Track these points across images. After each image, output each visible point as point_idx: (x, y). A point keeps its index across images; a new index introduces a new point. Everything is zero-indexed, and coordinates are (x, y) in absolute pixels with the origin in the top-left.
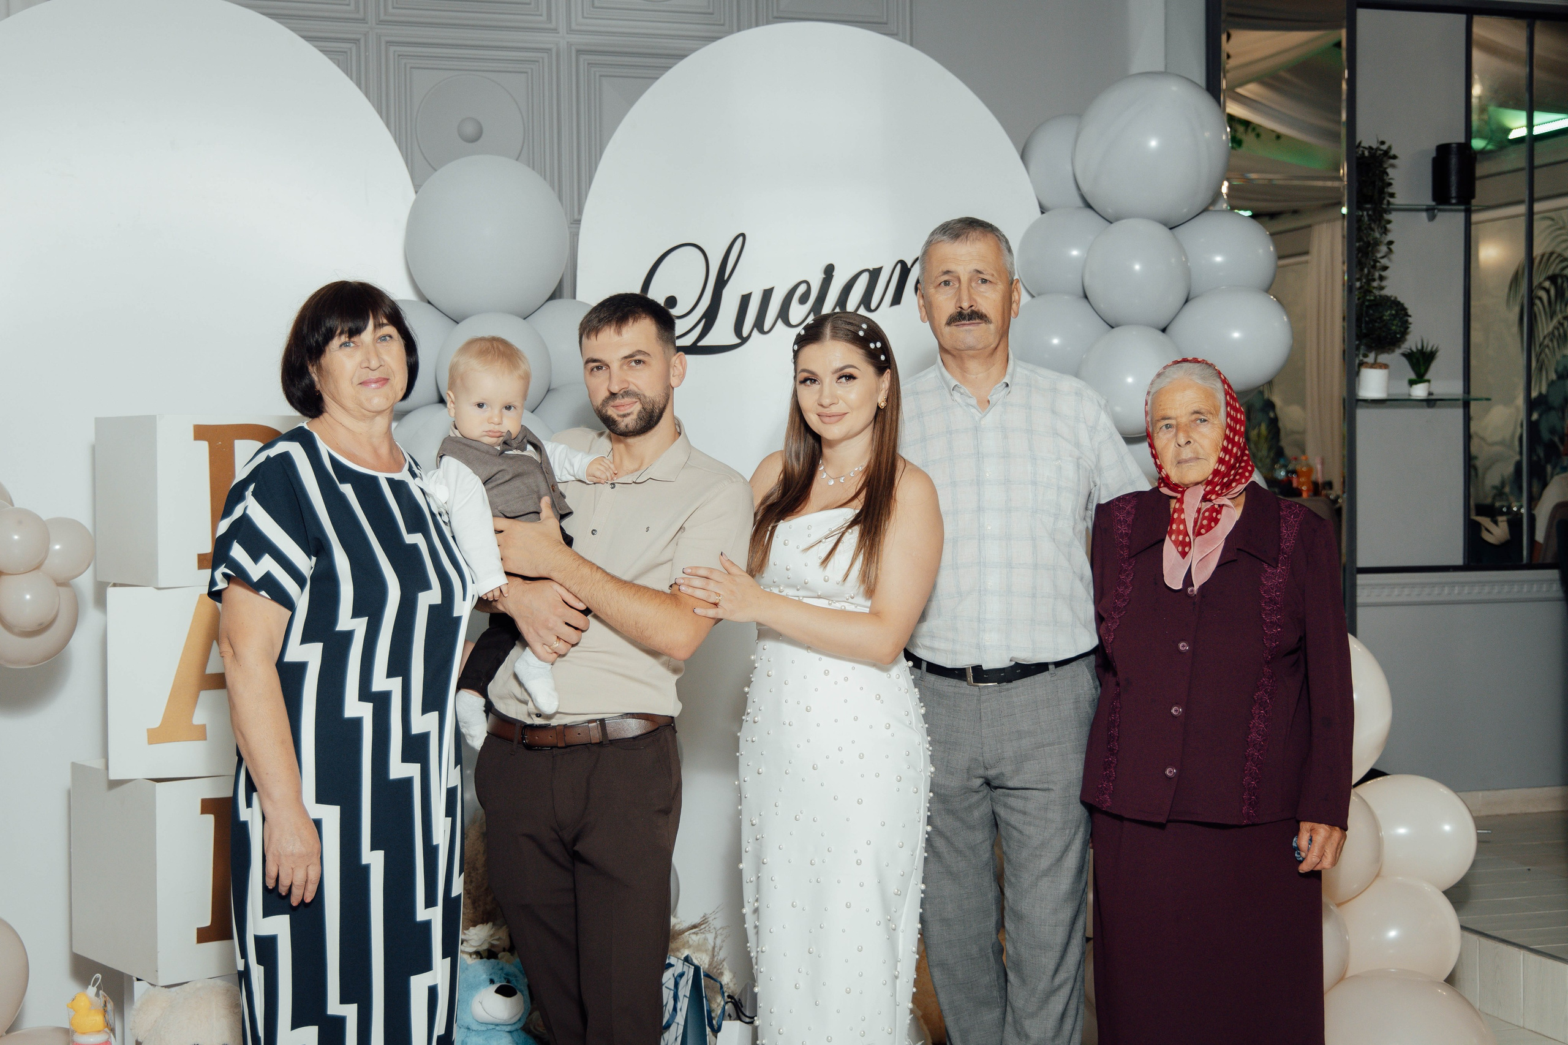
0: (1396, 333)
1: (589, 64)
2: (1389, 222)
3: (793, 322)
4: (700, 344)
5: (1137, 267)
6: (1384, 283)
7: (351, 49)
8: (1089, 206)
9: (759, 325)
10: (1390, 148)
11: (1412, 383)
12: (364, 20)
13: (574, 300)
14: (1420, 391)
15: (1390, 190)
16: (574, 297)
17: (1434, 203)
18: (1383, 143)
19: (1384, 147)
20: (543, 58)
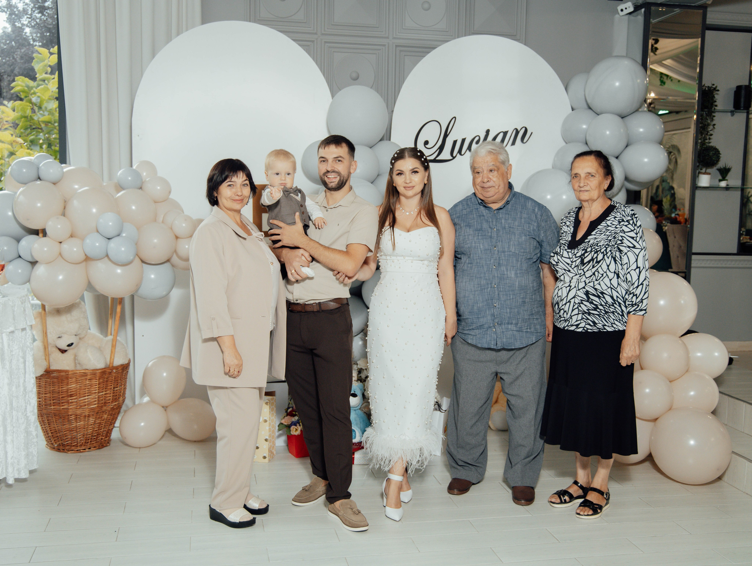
0: (714, 161)
1: (400, 51)
2: (714, 116)
3: (473, 150)
4: (437, 159)
5: (608, 133)
6: (710, 141)
7: (311, 45)
8: (590, 108)
9: (460, 152)
10: (716, 87)
11: (720, 181)
12: (316, 33)
13: (389, 141)
14: (723, 184)
15: (716, 104)
16: (390, 140)
17: (734, 109)
18: (713, 85)
19: (714, 86)
20: (383, 49)
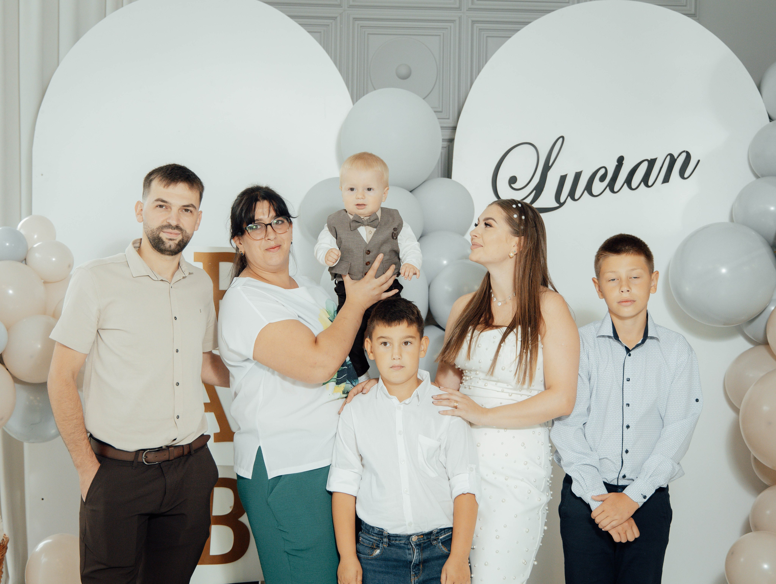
1: (480, 29)
3: (595, 192)
7: (332, 23)
9: (572, 194)
12: (340, 5)
20: (451, 27)
